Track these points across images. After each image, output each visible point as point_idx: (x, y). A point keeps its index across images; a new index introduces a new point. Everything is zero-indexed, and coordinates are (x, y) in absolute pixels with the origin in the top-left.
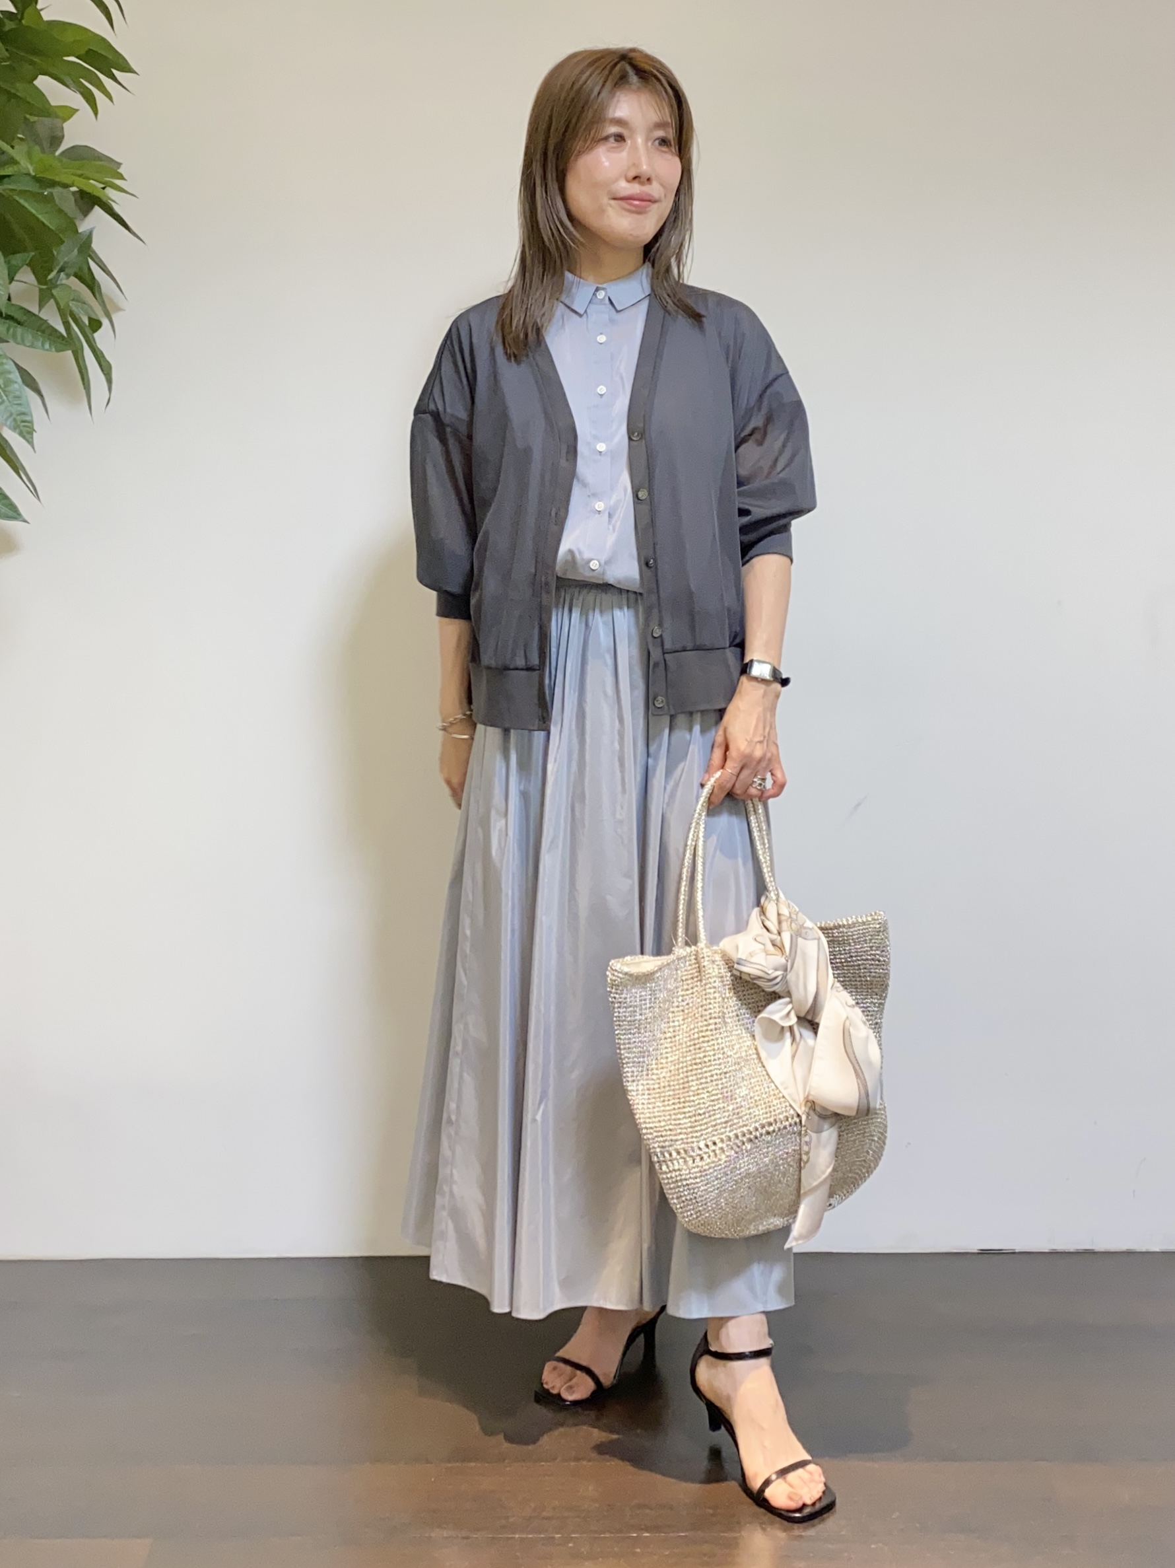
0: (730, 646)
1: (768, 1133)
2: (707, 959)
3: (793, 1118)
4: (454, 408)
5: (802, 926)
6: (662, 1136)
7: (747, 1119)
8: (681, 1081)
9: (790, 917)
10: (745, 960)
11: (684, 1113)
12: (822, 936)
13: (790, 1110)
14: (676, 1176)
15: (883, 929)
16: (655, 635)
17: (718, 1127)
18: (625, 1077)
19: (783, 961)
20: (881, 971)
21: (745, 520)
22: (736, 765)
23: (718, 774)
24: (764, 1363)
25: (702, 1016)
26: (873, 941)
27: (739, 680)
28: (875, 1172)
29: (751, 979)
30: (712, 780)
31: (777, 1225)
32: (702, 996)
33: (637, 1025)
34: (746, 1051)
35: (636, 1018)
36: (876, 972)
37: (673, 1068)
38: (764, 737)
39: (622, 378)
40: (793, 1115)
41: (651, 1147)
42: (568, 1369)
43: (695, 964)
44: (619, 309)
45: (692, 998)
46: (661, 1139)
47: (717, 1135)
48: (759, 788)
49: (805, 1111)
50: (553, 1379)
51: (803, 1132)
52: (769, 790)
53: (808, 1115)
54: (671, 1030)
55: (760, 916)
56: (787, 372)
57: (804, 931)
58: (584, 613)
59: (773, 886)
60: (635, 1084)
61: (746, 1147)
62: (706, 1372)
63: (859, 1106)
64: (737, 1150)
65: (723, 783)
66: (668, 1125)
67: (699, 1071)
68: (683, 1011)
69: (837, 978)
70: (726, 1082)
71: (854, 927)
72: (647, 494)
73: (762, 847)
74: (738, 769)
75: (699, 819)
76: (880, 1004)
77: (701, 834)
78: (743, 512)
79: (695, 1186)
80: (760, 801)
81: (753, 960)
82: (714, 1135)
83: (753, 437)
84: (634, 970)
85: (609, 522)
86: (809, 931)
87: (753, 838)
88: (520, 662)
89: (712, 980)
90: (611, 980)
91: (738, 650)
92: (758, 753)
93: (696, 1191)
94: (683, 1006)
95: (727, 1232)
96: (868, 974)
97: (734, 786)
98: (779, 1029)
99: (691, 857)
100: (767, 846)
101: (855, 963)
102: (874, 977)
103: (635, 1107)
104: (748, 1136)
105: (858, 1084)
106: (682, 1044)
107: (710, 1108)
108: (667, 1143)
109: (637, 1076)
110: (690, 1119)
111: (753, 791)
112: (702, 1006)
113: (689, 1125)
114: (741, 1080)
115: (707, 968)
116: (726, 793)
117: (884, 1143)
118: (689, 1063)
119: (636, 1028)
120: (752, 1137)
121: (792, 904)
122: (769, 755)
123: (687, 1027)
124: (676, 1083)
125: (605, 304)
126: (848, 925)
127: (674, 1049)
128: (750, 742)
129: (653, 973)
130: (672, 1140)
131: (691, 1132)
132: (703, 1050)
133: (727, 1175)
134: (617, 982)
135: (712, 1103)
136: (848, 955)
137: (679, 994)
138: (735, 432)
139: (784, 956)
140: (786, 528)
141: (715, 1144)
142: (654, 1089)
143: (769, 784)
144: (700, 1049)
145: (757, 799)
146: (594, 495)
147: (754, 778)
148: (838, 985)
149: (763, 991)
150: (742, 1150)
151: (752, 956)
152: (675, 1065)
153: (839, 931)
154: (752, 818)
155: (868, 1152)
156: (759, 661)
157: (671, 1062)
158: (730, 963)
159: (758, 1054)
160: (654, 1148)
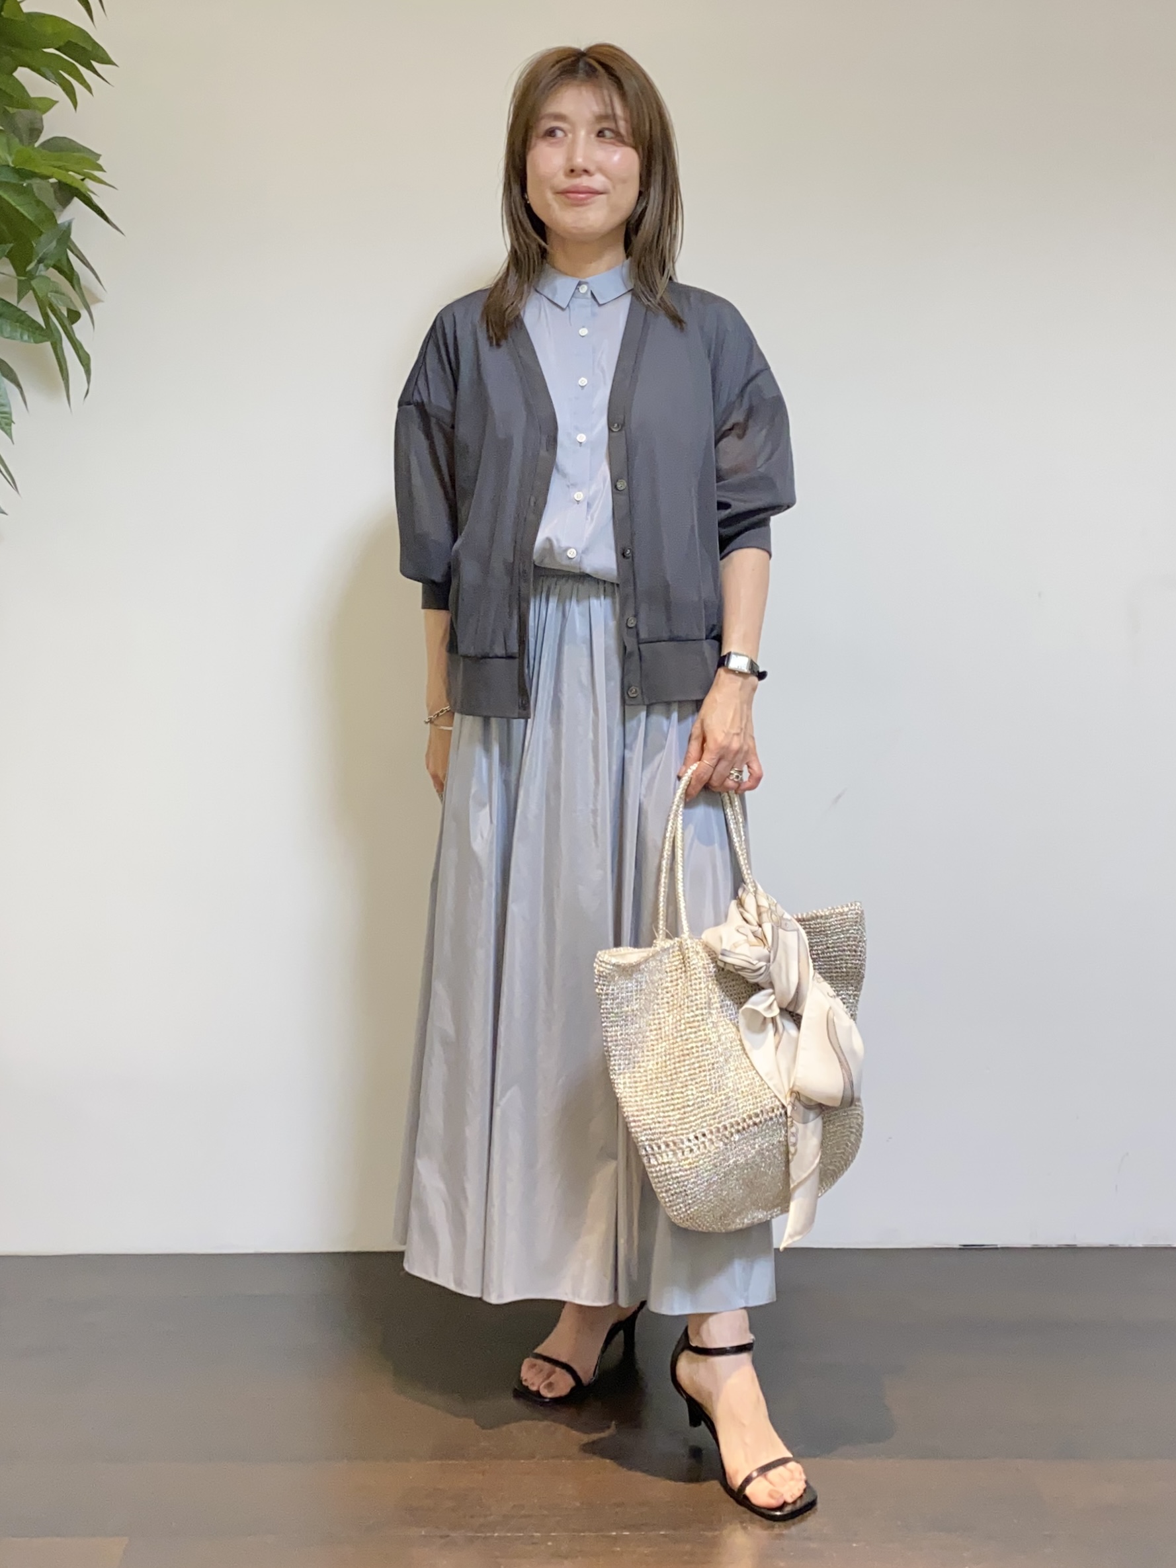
0: (706, 639)
1: (755, 1124)
2: (691, 950)
3: (778, 1109)
4: (438, 399)
5: (781, 918)
6: (651, 1129)
7: (735, 1110)
8: (669, 1073)
9: (770, 908)
10: (730, 951)
11: (673, 1105)
12: (801, 928)
13: (775, 1101)
14: (665, 1169)
15: (859, 920)
16: (630, 625)
17: (708, 1118)
18: (612, 1070)
19: (765, 951)
20: (858, 961)
21: (725, 513)
22: (714, 757)
23: (694, 767)
24: (745, 1357)
25: (688, 1007)
26: (850, 932)
27: (716, 672)
28: (852, 1165)
29: (737, 970)
30: (690, 772)
31: (760, 1219)
32: (687, 988)
33: (624, 1017)
34: (731, 1043)
35: (623, 1009)
36: (852, 964)
37: (660, 1060)
38: (742, 729)
39: (603, 371)
40: (778, 1107)
41: (639, 1140)
42: (547, 1366)
43: (679, 955)
44: (601, 302)
45: (677, 989)
46: (649, 1132)
47: (706, 1127)
48: (736, 780)
49: (790, 1102)
50: (532, 1376)
51: (789, 1124)
52: (746, 782)
53: (793, 1106)
54: (657, 1022)
55: (738, 908)
56: (769, 368)
57: (783, 922)
58: (562, 601)
59: (750, 879)
60: (622, 1076)
61: (735, 1138)
62: (687, 1368)
63: (843, 1097)
64: (726, 1141)
65: (700, 774)
66: (657, 1118)
67: (687, 1062)
68: (668, 1003)
69: (818, 969)
70: (714, 1073)
71: (832, 917)
72: (626, 484)
73: (739, 839)
74: (715, 761)
75: (677, 811)
76: (855, 995)
77: (680, 826)
78: (722, 506)
79: (683, 1179)
80: (736, 793)
81: (737, 951)
82: (703, 1127)
83: (733, 432)
84: (622, 961)
85: (588, 511)
86: (788, 923)
87: (730, 830)
88: (500, 651)
89: (697, 971)
90: (598, 971)
91: (716, 643)
92: (735, 745)
93: (686, 1183)
94: (668, 998)
95: (713, 1226)
96: (844, 965)
97: (711, 776)
98: (761, 1020)
99: (670, 849)
100: (743, 838)
101: (832, 955)
102: (851, 968)
103: (623, 1100)
104: (736, 1127)
105: (843, 1074)
106: (668, 1036)
107: (699, 1100)
108: (656, 1136)
109: (624, 1069)
110: (679, 1111)
111: (730, 783)
112: (688, 998)
113: (678, 1116)
114: (728, 1071)
115: (691, 959)
116: (702, 785)
117: (861, 1135)
118: (677, 1054)
119: (623, 1020)
120: (740, 1128)
121: (770, 897)
122: (745, 748)
123: (672, 1019)
124: (663, 1075)
125: (587, 298)
126: (826, 915)
127: (660, 1041)
128: (727, 734)
129: (639, 964)
130: (660, 1133)
131: (681, 1124)
132: (690, 1040)
133: (716, 1167)
134: (604, 974)
135: (700, 1094)
136: (825, 946)
137: (663, 985)
138: (716, 426)
139: (766, 947)
140: (765, 523)
141: (704, 1135)
142: (641, 1082)
143: (745, 776)
144: (687, 1040)
145: (734, 791)
146: (574, 485)
147: (731, 770)
148: (819, 976)
149: (747, 982)
150: (731, 1141)
151: (736, 947)
152: (661, 1057)
153: (816, 922)
154: (729, 811)
155: (847, 1145)
156: (737, 654)
157: (657, 1054)
158: (713, 956)
159: (742, 1045)
160: (642, 1141)
